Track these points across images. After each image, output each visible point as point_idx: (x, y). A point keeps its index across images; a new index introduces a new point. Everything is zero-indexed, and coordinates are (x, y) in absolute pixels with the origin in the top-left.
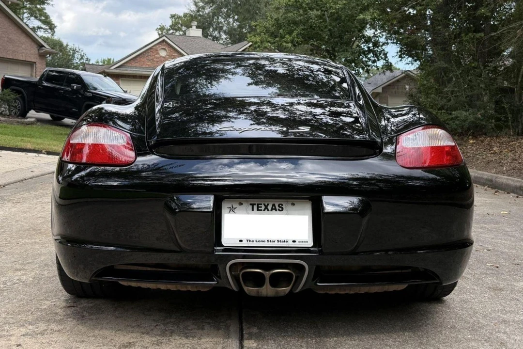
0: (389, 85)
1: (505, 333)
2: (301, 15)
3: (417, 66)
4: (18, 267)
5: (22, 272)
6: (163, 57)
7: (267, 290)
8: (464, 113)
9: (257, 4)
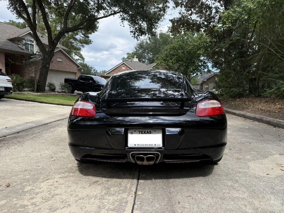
0: (209, 78)
1: (239, 177)
2: (176, 52)
3: (219, 71)
4: (63, 151)
5: (64, 153)
6: (123, 69)
7: (145, 163)
8: (235, 89)
9: (159, 48)
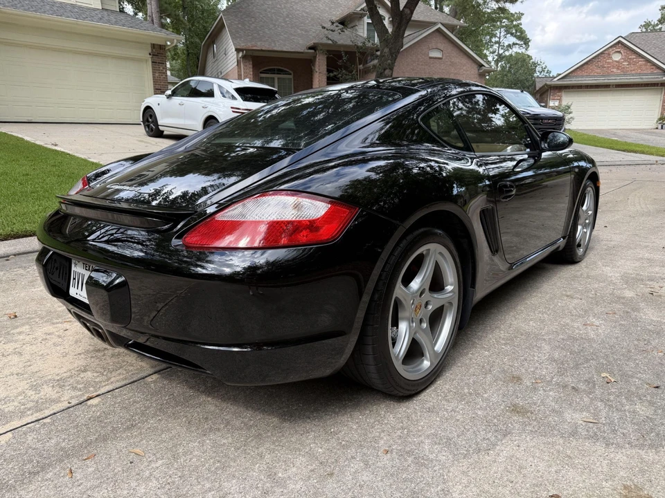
6: (616, 61)
